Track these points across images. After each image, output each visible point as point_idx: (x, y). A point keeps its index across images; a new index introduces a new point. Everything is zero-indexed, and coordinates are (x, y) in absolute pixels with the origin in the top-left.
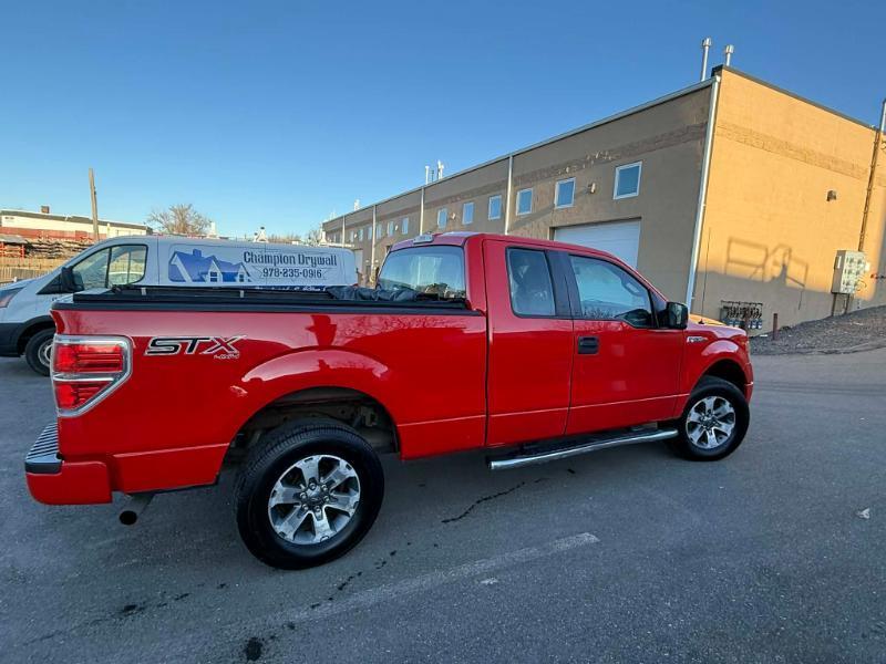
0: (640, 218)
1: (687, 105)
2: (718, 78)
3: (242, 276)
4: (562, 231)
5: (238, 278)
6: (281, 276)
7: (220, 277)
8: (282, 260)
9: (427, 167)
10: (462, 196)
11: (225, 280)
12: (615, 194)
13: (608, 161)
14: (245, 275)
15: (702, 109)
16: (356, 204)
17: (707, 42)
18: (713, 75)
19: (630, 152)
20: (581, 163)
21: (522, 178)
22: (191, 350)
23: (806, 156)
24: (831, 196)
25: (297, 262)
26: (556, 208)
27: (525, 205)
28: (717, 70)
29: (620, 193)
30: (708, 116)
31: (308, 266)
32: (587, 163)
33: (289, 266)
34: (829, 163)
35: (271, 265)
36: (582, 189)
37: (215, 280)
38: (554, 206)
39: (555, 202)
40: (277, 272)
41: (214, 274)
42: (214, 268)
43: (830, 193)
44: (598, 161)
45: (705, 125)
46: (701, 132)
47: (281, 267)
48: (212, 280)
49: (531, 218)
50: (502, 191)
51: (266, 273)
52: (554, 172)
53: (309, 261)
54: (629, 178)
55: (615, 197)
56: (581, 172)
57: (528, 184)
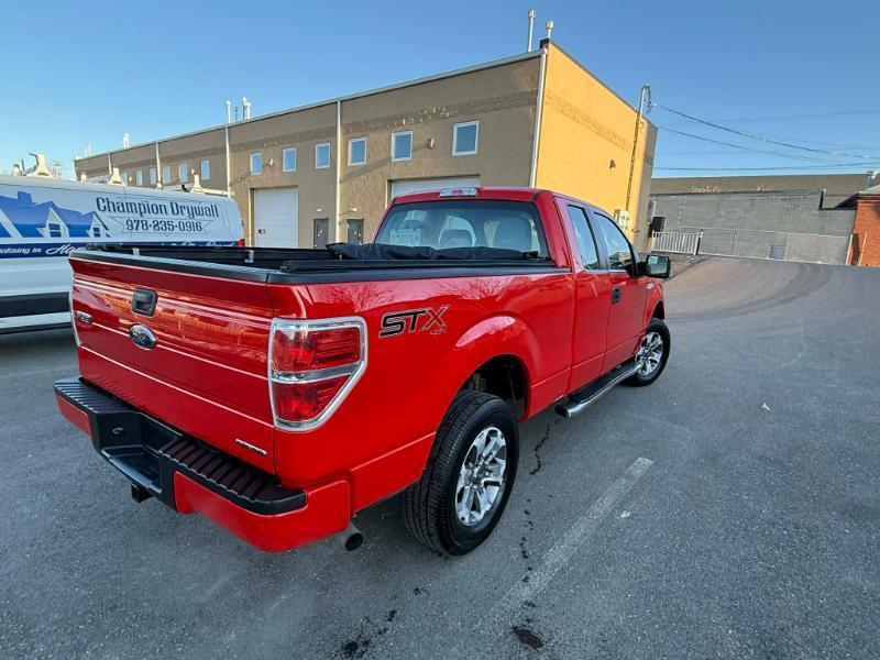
0: (478, 175)
1: (517, 71)
2: (546, 50)
3: (96, 230)
4: (400, 184)
5: (91, 232)
6: (151, 229)
7: (64, 230)
8: (149, 209)
9: (229, 103)
10: (282, 140)
11: (71, 235)
12: (454, 150)
13: (445, 118)
14: (102, 229)
15: (533, 78)
16: (126, 139)
17: (532, 14)
18: (541, 47)
19: (467, 111)
20: (419, 117)
21: (354, 125)
22: (413, 328)
23: (599, 130)
24: (612, 165)
25: (169, 210)
26: (393, 160)
27: (358, 156)
28: (544, 43)
29: (458, 151)
30: (538, 84)
31: (184, 217)
32: (424, 117)
33: (159, 217)
34: (612, 137)
35: (137, 216)
36: (420, 143)
37: (59, 235)
38: (390, 158)
39: (393, 154)
40: (145, 225)
41: (54, 227)
42: (54, 218)
43: (612, 162)
44: (437, 116)
45: (536, 93)
46: (531, 99)
47: (150, 218)
48: (53, 235)
49: (365, 170)
50: (332, 139)
51: (131, 225)
52: (389, 123)
53: (185, 211)
54: (467, 136)
55: (454, 153)
56: (419, 125)
57: (360, 134)
